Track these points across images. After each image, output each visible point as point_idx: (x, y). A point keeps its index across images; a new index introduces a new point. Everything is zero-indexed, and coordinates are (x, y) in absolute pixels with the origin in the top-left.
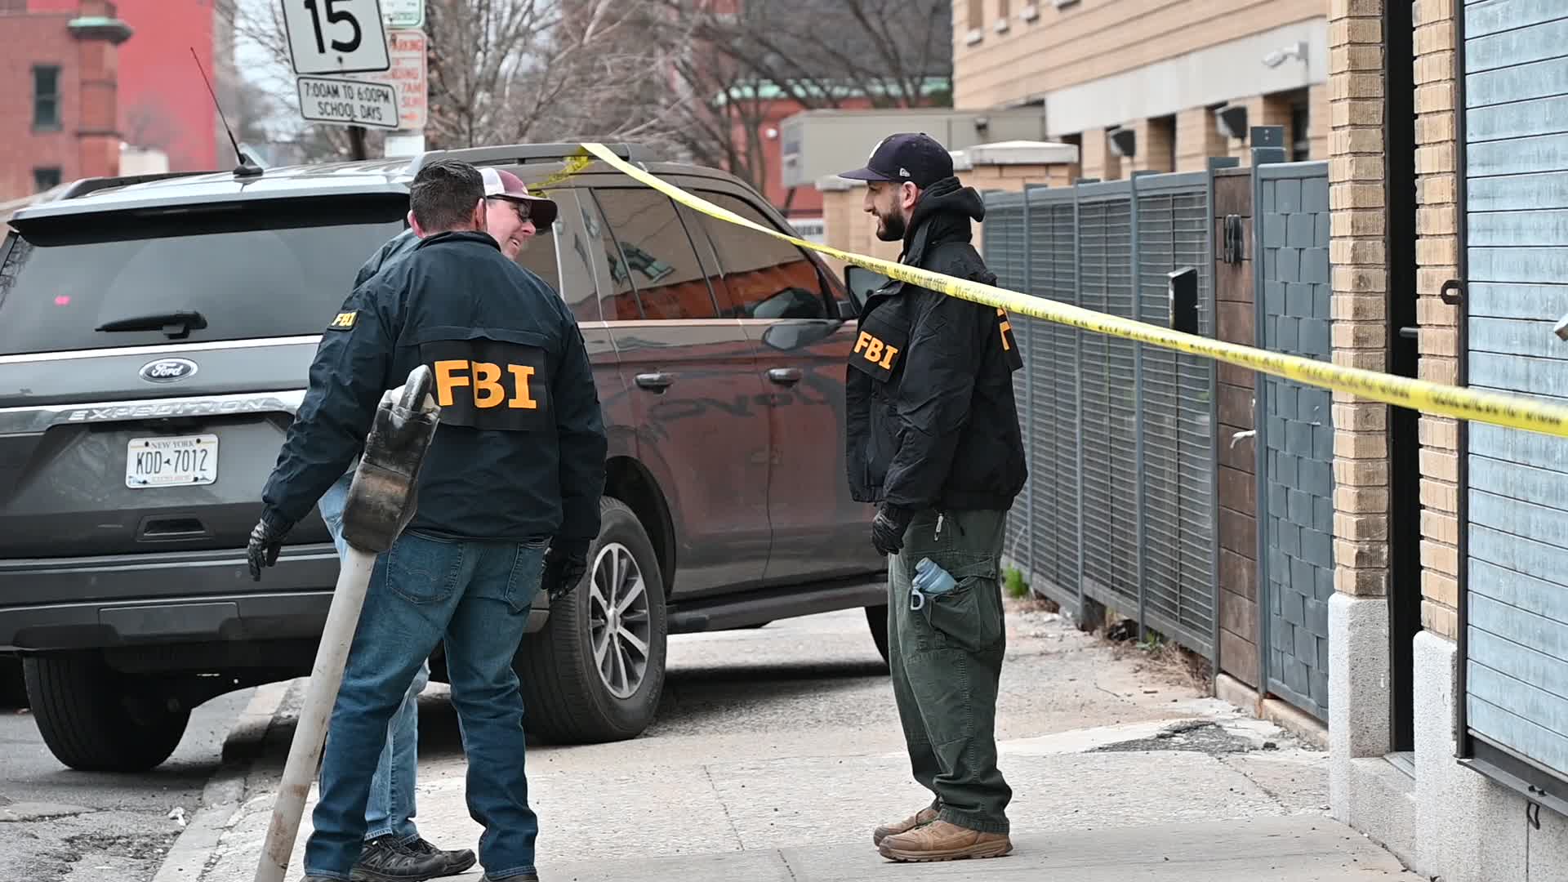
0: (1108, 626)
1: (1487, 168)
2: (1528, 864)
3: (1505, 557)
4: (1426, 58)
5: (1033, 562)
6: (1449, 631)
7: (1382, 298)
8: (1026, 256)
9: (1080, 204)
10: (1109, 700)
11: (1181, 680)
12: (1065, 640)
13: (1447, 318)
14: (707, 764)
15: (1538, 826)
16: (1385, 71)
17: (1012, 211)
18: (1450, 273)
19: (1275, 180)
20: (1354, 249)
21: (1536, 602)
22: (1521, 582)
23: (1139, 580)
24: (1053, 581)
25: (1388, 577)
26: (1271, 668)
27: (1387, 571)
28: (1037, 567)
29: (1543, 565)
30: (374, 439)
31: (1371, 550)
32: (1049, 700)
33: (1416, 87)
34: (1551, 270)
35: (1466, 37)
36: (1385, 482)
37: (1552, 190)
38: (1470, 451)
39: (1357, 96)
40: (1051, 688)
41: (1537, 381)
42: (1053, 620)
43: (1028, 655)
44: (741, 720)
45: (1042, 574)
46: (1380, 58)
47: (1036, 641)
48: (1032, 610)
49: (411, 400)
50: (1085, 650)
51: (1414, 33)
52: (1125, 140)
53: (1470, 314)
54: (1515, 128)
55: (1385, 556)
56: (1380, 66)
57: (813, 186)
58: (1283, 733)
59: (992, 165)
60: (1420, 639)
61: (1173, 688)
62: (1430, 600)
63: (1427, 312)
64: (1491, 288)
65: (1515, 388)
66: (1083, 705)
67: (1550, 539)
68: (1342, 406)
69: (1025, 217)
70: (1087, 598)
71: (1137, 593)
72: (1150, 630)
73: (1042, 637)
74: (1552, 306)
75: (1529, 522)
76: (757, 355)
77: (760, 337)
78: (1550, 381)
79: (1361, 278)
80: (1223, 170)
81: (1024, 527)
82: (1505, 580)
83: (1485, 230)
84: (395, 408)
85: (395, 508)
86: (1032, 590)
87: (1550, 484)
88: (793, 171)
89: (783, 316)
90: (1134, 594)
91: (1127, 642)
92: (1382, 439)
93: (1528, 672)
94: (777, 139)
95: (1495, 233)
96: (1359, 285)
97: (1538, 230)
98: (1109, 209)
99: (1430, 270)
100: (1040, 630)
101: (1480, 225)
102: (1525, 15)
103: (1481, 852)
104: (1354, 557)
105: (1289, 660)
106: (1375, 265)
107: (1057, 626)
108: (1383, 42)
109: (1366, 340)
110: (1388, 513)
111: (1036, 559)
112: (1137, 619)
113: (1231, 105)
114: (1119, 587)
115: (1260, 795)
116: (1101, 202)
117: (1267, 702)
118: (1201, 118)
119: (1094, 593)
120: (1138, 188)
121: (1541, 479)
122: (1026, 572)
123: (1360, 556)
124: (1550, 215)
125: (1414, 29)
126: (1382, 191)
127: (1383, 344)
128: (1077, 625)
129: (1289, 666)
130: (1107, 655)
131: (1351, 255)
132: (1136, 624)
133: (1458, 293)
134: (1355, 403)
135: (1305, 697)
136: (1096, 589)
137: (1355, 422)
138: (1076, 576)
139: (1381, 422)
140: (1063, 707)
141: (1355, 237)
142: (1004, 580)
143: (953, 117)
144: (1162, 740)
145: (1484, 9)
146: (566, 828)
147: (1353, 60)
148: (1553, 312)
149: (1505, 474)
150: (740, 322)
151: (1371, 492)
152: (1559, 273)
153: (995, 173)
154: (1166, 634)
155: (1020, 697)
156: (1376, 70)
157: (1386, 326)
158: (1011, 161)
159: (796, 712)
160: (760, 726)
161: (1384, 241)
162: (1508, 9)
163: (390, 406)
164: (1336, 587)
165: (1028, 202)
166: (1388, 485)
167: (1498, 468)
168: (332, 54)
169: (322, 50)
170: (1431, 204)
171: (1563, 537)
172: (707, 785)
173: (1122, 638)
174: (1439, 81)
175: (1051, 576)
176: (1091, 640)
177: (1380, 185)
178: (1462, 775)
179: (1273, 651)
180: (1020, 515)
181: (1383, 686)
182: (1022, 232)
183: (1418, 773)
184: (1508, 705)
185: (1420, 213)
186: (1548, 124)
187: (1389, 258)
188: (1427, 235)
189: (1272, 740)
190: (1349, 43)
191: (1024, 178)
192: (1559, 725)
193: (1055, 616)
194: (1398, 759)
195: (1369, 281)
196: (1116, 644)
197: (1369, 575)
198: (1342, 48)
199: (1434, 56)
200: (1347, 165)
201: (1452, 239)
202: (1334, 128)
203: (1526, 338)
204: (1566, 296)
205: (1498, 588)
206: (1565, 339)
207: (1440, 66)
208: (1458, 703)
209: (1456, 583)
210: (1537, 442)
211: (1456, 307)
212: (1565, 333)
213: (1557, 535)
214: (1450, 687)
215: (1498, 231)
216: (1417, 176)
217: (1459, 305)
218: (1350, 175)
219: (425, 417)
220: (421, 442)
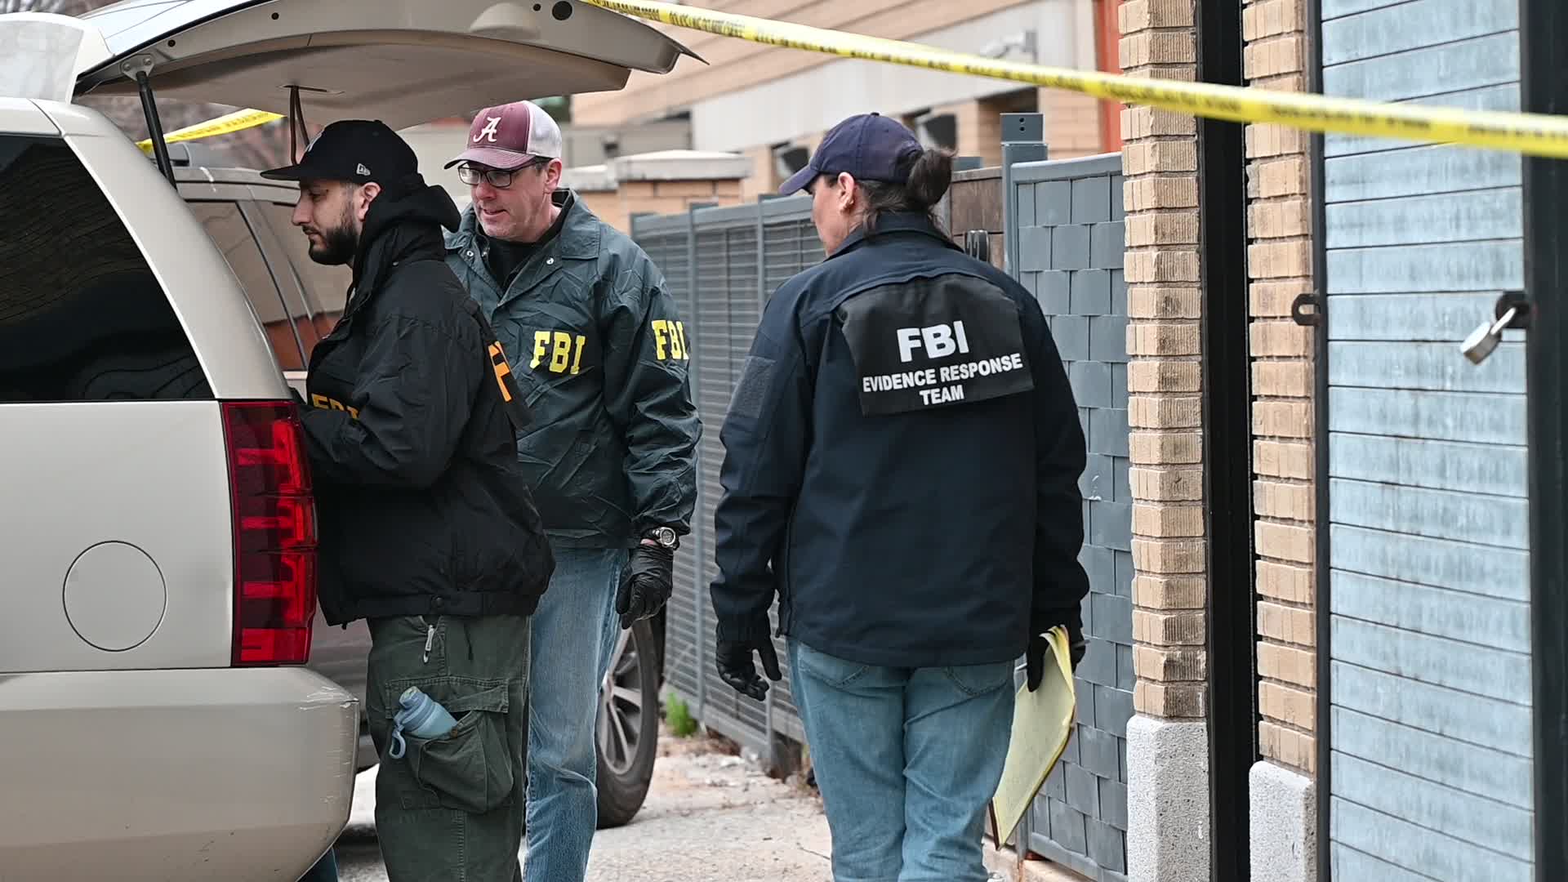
1: (1354, 144)
3: (1385, 658)
5: (704, 692)
6: (1300, 759)
7: (1196, 325)
8: (691, 296)
9: (765, 226)
10: (820, 864)
12: (750, 788)
13: (1294, 345)
16: (1198, 30)
17: (672, 239)
18: (1297, 287)
19: (1036, 183)
20: (1159, 262)
21: (1431, 716)
22: (1409, 692)
24: (732, 715)
25: (1207, 692)
26: (1034, 819)
27: (1206, 685)
28: (709, 697)
29: (1441, 667)
31: (1184, 658)
32: (740, 865)
33: (1246, 44)
34: (1449, 273)
36: (1201, 568)
38: (1332, 519)
39: (1160, 61)
40: (741, 849)
41: (1431, 422)
42: (732, 765)
43: (707, 809)
45: (716, 706)
47: (714, 790)
48: (705, 752)
50: (779, 801)
53: (1331, 337)
54: (1394, 87)
55: (1203, 666)
56: (1190, 22)
59: (643, 182)
60: (1259, 771)
62: (1272, 720)
63: (1265, 340)
64: (1360, 302)
65: (1396, 432)
66: (785, 870)
67: (1452, 632)
68: (1145, 470)
69: (690, 245)
70: (778, 735)
73: (721, 786)
74: (1450, 322)
75: (1420, 608)
78: (1449, 422)
79: (1167, 300)
80: (962, 174)
81: (691, 646)
82: (1386, 689)
83: (1352, 225)
86: (703, 726)
87: (1449, 558)
92: (1198, 512)
93: (1419, 810)
95: (1364, 230)
96: (1164, 310)
97: (1428, 223)
99: (1270, 285)
100: (718, 777)
101: (1344, 221)
104: (1161, 667)
105: (1060, 808)
106: (1187, 283)
107: (739, 772)
109: (1175, 382)
110: (1206, 608)
111: (708, 687)
113: (936, 113)
116: (794, 222)
117: (1030, 865)
119: (787, 726)
121: (1437, 553)
122: (694, 704)
123: (1170, 665)
124: (1447, 200)
126: (1195, 185)
127: (1197, 388)
128: (764, 770)
129: (1059, 817)
130: (809, 806)
131: (1155, 270)
133: (1313, 310)
134: (1160, 464)
135: (1081, 856)
136: (790, 723)
137: (1161, 489)
139: (1196, 489)
140: (760, 874)
141: (1160, 246)
142: (663, 715)
143: (575, 135)
147: (1155, 15)
148: (1452, 330)
149: (1384, 551)
151: (1184, 581)
152: (1460, 277)
153: (647, 191)
155: (702, 861)
156: (1185, 27)
157: (1200, 363)
158: (667, 176)
161: (1198, 252)
164: (1136, 708)
165: (694, 226)
166: (1205, 572)
167: (1375, 542)
170: (1269, 198)
171: (1471, 628)
174: (1280, 34)
175: (729, 708)
176: (784, 789)
177: (1192, 178)
180: (685, 632)
181: (1201, 836)
182: (686, 265)
184: (1392, 853)
185: (1254, 211)
186: (1441, 80)
187: (1205, 273)
188: (1263, 239)
191: (685, 198)
192: (1465, 879)
193: (736, 759)
195: (1179, 304)
197: (1181, 690)
199: (1272, 2)
200: (1149, 152)
201: (1300, 241)
202: (1129, 105)
203: (1413, 367)
204: (1470, 307)
205: (1375, 699)
206: (1477, 361)
207: (1281, 15)
208: (1315, 855)
209: (1310, 696)
210: (1431, 503)
211: (1312, 328)
212: (1479, 353)
213: (1461, 626)
214: (1302, 834)
215: (1370, 225)
216: (1249, 161)
217: (1316, 327)
218: (1150, 166)
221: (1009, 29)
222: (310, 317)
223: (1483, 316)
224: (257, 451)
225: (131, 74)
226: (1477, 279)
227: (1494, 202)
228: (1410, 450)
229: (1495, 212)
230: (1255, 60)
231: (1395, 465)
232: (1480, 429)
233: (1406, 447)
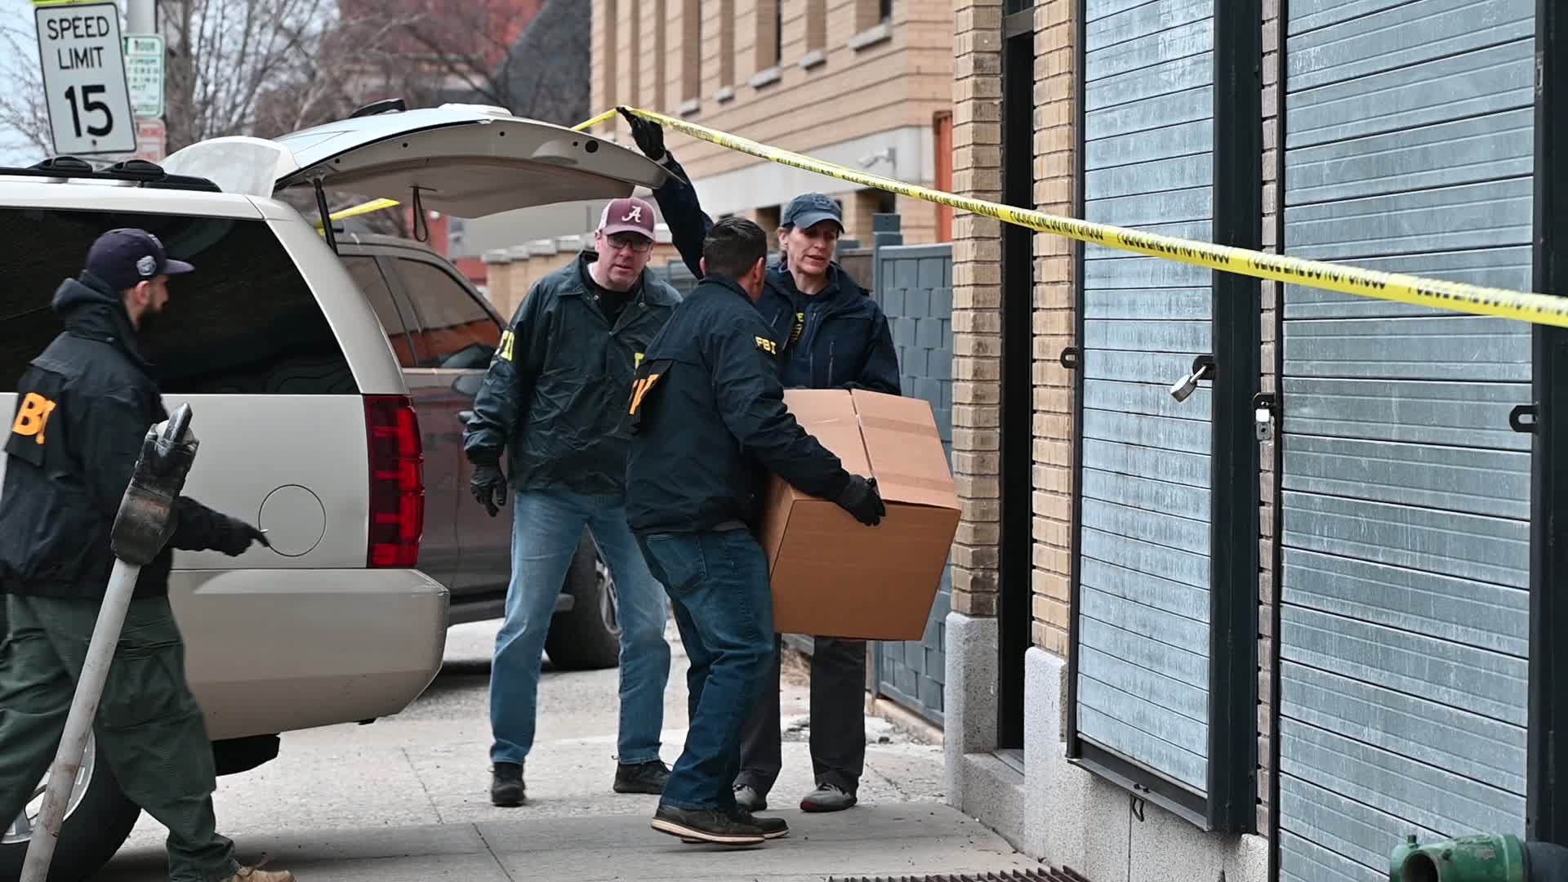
1: (1104, 252)
2: (1130, 850)
3: (1116, 586)
4: (1045, 158)
6: (1058, 647)
7: (998, 361)
11: (802, 681)
13: (1061, 380)
14: (404, 746)
15: (1142, 819)
16: (1004, 169)
18: (1064, 342)
19: (895, 260)
20: (975, 319)
21: (1145, 626)
22: (1130, 610)
25: (999, 599)
26: (883, 672)
27: (998, 594)
29: (1151, 594)
30: (142, 466)
31: (984, 576)
33: (1036, 181)
34: (1163, 340)
35: (1087, 139)
36: (997, 518)
38: (1083, 495)
39: (979, 188)
41: (1149, 435)
44: (430, 708)
46: (999, 157)
49: (174, 433)
51: (1035, 136)
53: (1086, 376)
54: (1131, 217)
55: (996, 582)
56: (999, 164)
57: (478, 259)
58: (894, 729)
60: (1031, 653)
61: (796, 688)
62: (1040, 620)
63: (1042, 374)
64: (1106, 355)
65: (1126, 441)
67: (1160, 572)
68: (962, 453)
74: (1163, 372)
75: (1139, 557)
76: (450, 399)
77: (449, 384)
78: (1161, 436)
79: (979, 344)
80: (847, 251)
82: (1115, 606)
83: (1101, 305)
84: (159, 440)
85: (158, 526)
87: (1159, 525)
88: (458, 247)
89: (468, 367)
92: (996, 483)
93: (1135, 685)
95: (1110, 308)
96: (978, 350)
97: (1151, 306)
99: (1047, 339)
101: (1097, 301)
102: (1142, 120)
103: (1086, 838)
104: (969, 583)
105: (900, 666)
106: (993, 334)
108: (1002, 143)
109: (983, 397)
110: (999, 544)
115: (882, 783)
117: (879, 702)
121: (1151, 520)
123: (975, 581)
124: (1163, 293)
125: (1035, 132)
126: (999, 270)
127: (997, 401)
129: (900, 672)
131: (972, 324)
133: (1074, 358)
134: (972, 451)
135: (914, 698)
137: (973, 467)
139: (994, 468)
141: (975, 309)
144: (792, 733)
145: (1104, 116)
146: (289, 801)
147: (976, 159)
148: (1165, 376)
149: (1116, 517)
150: (434, 371)
151: (987, 526)
152: (1171, 343)
156: (996, 167)
157: (1000, 386)
159: (477, 703)
160: (447, 714)
161: (1000, 314)
162: (1126, 116)
163: (156, 438)
164: (952, 607)
166: (1000, 521)
167: (1110, 511)
168: (87, 137)
169: (79, 133)
170: (1048, 282)
171: (1172, 570)
172: (406, 765)
174: (1057, 177)
177: (997, 265)
178: (1068, 772)
179: (885, 659)
181: (992, 692)
183: (1027, 770)
184: (1117, 713)
185: (1038, 290)
186: (1163, 215)
187: (1004, 328)
188: (1043, 309)
189: (886, 735)
190: (974, 144)
191: (664, 255)
192: (1164, 733)
194: (1006, 757)
195: (987, 347)
197: (983, 597)
198: (967, 148)
199: (1053, 155)
200: (970, 246)
201: (1067, 312)
202: (958, 216)
203: (1139, 398)
204: (1177, 363)
205: (1108, 612)
206: (1180, 400)
207: (1059, 164)
208: (1066, 710)
209: (1066, 607)
210: (1148, 488)
211: (1073, 370)
212: (1181, 394)
213: (1166, 568)
214: (1059, 696)
215: (1113, 306)
216: (1035, 258)
217: (1076, 369)
218: (971, 257)
219: (185, 448)
220: (182, 469)
221: (879, 146)
222: (420, 330)
223: (1186, 371)
224: (386, 428)
225: (310, 180)
226: (1182, 344)
227: (1194, 296)
228: (1136, 453)
229: (1194, 302)
230: (1041, 192)
231: (1125, 462)
232: (1181, 443)
233: (1132, 451)
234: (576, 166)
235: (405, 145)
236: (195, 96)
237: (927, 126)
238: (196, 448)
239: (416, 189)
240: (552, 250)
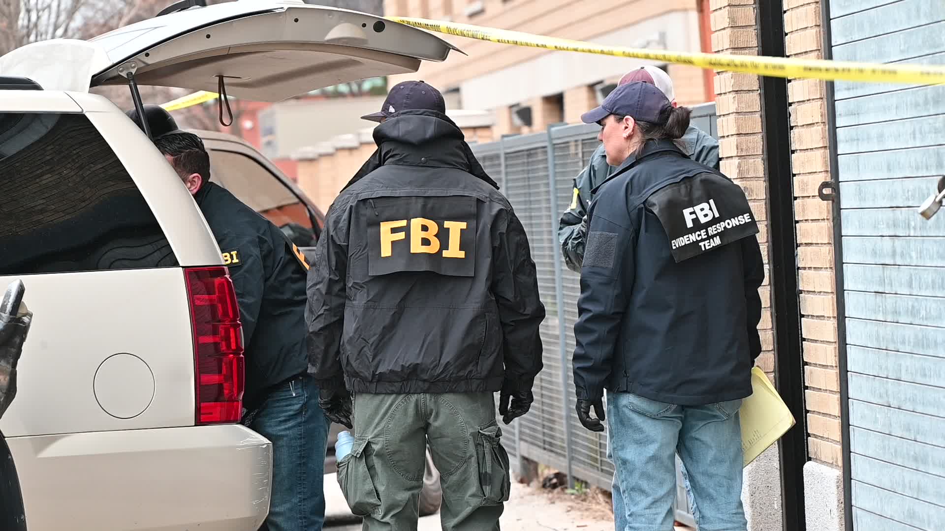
0: (541, 479)
1: (852, 91)
3: (881, 396)
4: (794, 11)
6: (833, 459)
7: (763, 203)
9: (506, 153)
11: (604, 516)
13: (820, 213)
16: (758, 27)
18: (821, 178)
20: (739, 166)
21: (909, 430)
22: (894, 414)
23: (566, 442)
29: (914, 401)
33: (786, 34)
34: (910, 166)
37: (909, 103)
38: (846, 315)
39: (736, 46)
41: (903, 255)
46: (754, 17)
50: (526, 497)
52: (525, 115)
53: (842, 207)
54: (874, 57)
56: (753, 22)
60: (808, 467)
61: (599, 523)
62: (816, 436)
63: (803, 210)
64: (859, 185)
65: (882, 262)
67: (919, 379)
70: (524, 458)
71: (565, 451)
72: (578, 480)
74: (912, 196)
75: (900, 366)
78: (913, 254)
82: (881, 415)
83: (852, 140)
87: (916, 336)
90: (562, 452)
91: (558, 489)
93: (904, 486)
94: (253, 130)
95: (860, 142)
97: (897, 137)
98: (529, 156)
99: (805, 177)
101: (847, 137)
106: (757, 178)
112: (565, 471)
113: (607, 83)
114: (549, 446)
116: (522, 151)
118: (584, 94)
119: (529, 453)
120: (553, 137)
121: (909, 333)
124: (908, 123)
126: (759, 120)
128: (517, 480)
130: (544, 500)
131: (737, 171)
132: (565, 476)
133: (832, 191)
136: (531, 450)
138: (514, 441)
141: (740, 157)
147: (732, 19)
148: (913, 200)
149: (878, 332)
152: (917, 168)
154: (589, 481)
157: (766, 226)
161: (762, 159)
166: (774, 350)
167: (872, 328)
170: (803, 126)
173: (554, 486)
174: (806, 28)
176: (528, 490)
177: (758, 115)
181: (776, 508)
184: (888, 512)
185: (794, 135)
186: (902, 52)
187: (767, 172)
188: (801, 150)
190: (729, 6)
192: (932, 526)
195: (752, 191)
196: (550, 492)
198: (723, 10)
199: (801, 9)
200: (731, 101)
201: (822, 151)
202: (718, 73)
203: (891, 223)
204: (924, 186)
205: (876, 421)
206: (928, 218)
207: (806, 16)
208: (843, 516)
209: (838, 422)
210: (904, 303)
211: (830, 202)
212: (929, 213)
213: (925, 375)
214: (836, 503)
215: (863, 140)
216: (790, 104)
217: (833, 201)
218: (733, 108)
219: (19, 320)
220: (18, 340)
221: (649, 31)
223: (931, 191)
224: (206, 296)
225: (124, 74)
226: (927, 168)
227: (935, 123)
228: (891, 272)
229: (936, 129)
230: (791, 43)
231: (882, 282)
232: (931, 258)
233: (888, 271)
234: (365, 46)
235: (208, 36)
236: (20, 23)
237: (692, 9)
238: (30, 320)
239: (221, 78)
240: (355, 144)
